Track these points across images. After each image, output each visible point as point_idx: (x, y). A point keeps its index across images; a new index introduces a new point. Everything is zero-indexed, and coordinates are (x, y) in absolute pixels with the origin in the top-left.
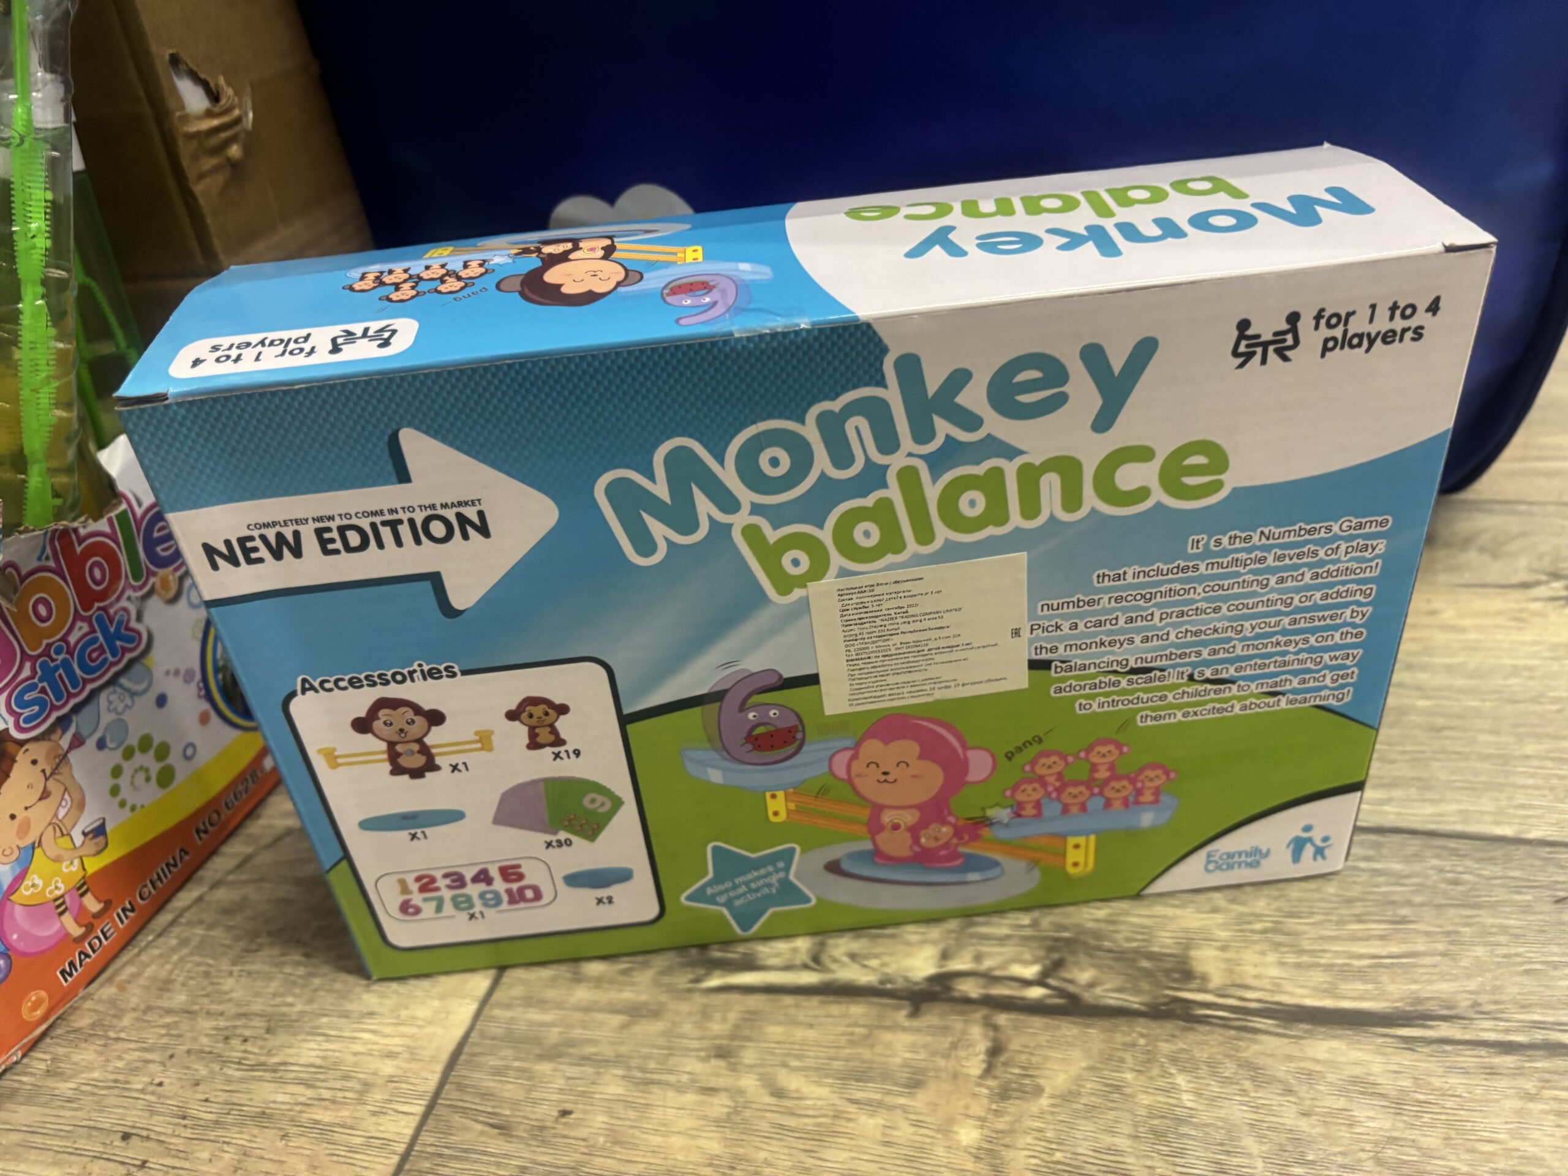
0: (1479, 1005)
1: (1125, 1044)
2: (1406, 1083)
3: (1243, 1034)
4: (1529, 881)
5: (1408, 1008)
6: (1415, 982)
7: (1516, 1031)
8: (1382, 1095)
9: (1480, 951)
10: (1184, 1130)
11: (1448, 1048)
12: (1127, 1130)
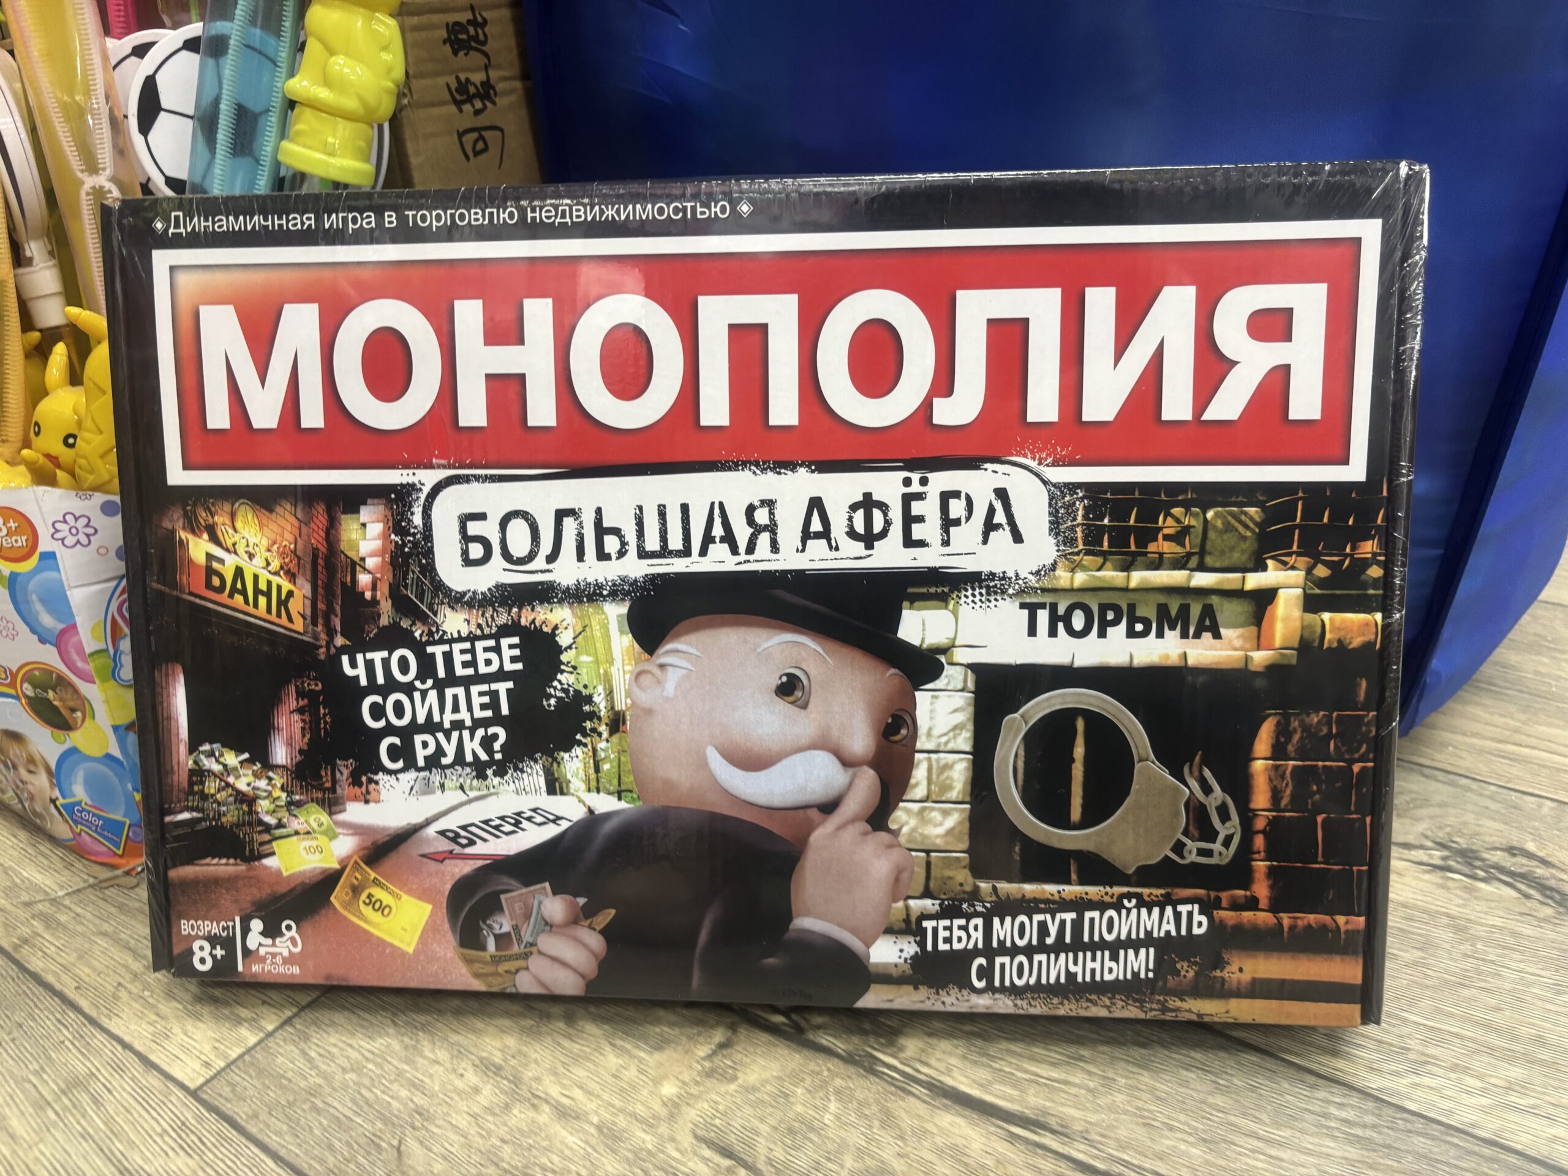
0: (1087, 1132)
1: (813, 1072)
2: (990, 1162)
3: (899, 1092)
4: (1204, 1064)
5: (1032, 1116)
6: (1053, 1101)
7: (1103, 1159)
8: (966, 1165)
9: (1119, 1098)
10: (812, 1136)
11: (1039, 1151)
12: (773, 1122)
